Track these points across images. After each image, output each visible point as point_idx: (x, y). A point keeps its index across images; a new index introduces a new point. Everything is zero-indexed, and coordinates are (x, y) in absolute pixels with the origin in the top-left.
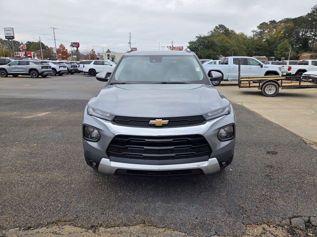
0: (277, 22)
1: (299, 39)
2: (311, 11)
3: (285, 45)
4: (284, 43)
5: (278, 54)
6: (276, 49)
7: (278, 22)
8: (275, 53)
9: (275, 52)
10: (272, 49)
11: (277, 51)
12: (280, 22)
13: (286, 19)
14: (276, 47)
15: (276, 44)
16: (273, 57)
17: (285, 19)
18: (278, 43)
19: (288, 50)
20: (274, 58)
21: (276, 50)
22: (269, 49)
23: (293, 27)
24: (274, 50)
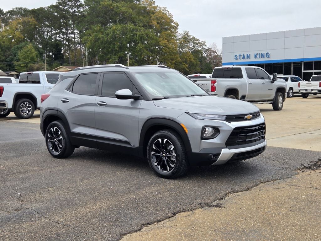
0: (5, 11)
1: (46, 44)
2: (56, 3)
3: (29, 53)
4: (27, 50)
5: (20, 66)
6: (15, 58)
7: (7, 13)
8: (15, 66)
9: (15, 63)
10: (9, 59)
11: (19, 63)
12: (11, 12)
13: (19, 9)
14: (15, 56)
15: (15, 50)
16: (14, 73)
17: (17, 8)
18: (17, 48)
19: (35, 61)
20: (16, 75)
21: (16, 61)
22: (4, 57)
23: (35, 24)
24: (13, 60)
